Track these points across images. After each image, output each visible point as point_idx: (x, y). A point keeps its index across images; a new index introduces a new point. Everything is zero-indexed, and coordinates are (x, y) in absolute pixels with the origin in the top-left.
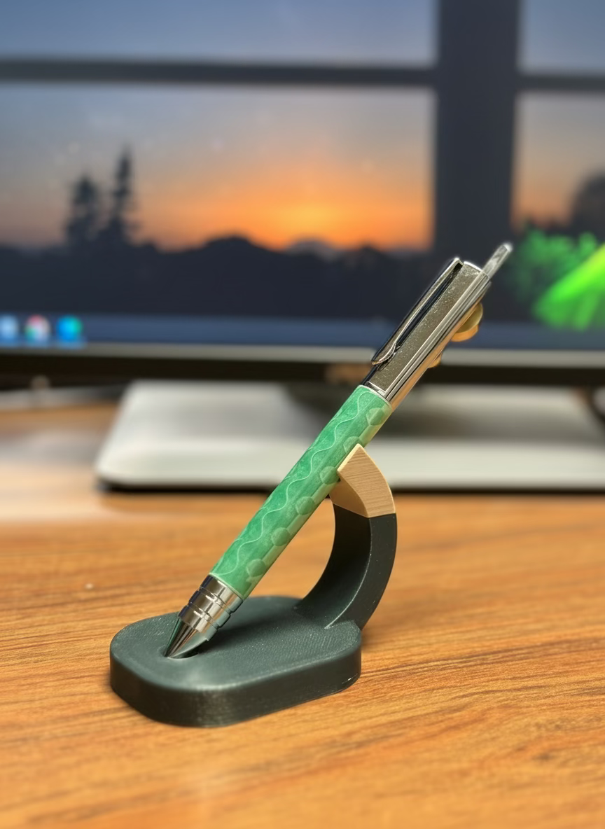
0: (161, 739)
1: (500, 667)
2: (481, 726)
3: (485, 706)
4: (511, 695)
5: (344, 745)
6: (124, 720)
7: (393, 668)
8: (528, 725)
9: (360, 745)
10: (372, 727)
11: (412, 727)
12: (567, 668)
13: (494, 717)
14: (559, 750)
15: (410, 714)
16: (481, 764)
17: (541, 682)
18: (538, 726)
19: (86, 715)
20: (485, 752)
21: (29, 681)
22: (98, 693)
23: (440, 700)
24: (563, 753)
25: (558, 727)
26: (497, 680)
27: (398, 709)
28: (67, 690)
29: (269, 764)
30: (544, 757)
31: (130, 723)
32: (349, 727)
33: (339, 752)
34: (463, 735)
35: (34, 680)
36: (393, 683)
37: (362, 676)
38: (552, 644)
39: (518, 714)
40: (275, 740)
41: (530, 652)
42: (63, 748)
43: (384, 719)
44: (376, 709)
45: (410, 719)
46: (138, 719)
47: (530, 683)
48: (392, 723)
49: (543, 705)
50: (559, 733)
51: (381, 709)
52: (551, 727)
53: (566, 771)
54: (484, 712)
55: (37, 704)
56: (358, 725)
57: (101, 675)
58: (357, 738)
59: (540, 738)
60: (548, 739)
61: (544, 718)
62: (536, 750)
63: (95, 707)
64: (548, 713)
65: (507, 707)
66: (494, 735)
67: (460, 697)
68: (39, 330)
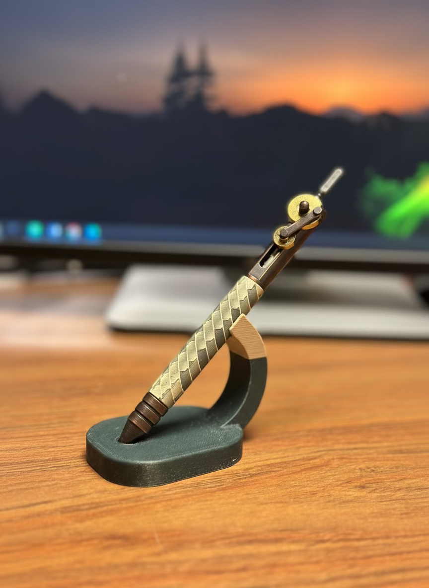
1: (340, 437)
2: (326, 468)
3: (330, 457)
4: (346, 452)
8: (355, 469)
9: (252, 476)
10: (261, 466)
11: (285, 467)
13: (335, 463)
14: (372, 483)
17: (365, 445)
18: (360, 469)
20: (327, 482)
21: (64, 436)
23: (304, 452)
24: (374, 485)
25: (372, 471)
26: (338, 443)
27: (277, 456)
30: (363, 487)
33: (240, 479)
35: (67, 436)
39: (350, 462)
43: (268, 462)
44: (264, 456)
45: (285, 462)
47: (360, 446)
48: (273, 464)
49: (365, 458)
50: (373, 473)
51: (268, 456)
52: (369, 470)
53: (375, 495)
54: (329, 461)
56: (253, 465)
58: (251, 472)
59: (362, 476)
60: (366, 476)
61: (365, 465)
62: (358, 483)
65: (343, 458)
66: (333, 474)
67: (315, 452)
68: (74, 233)
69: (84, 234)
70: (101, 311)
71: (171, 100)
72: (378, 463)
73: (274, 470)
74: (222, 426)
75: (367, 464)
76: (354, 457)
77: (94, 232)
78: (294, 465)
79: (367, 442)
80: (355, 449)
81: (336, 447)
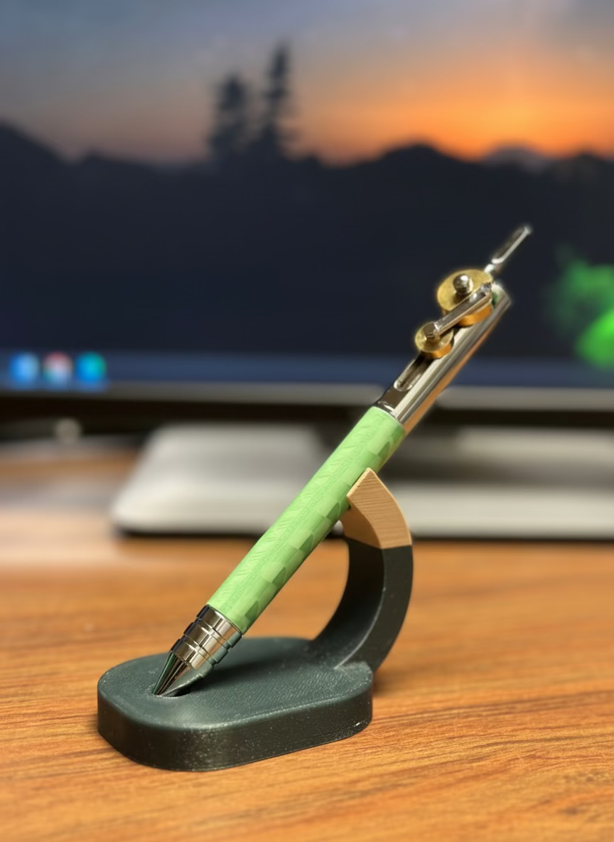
0: (145, 782)
1: (528, 718)
2: (502, 777)
3: (510, 756)
4: (539, 745)
5: (345, 793)
6: (107, 762)
7: (412, 715)
8: (556, 777)
9: (364, 793)
10: (381, 776)
11: (426, 777)
12: (604, 718)
13: (521, 766)
14: (590, 804)
15: (426, 762)
16: (500, 817)
17: (573, 732)
18: (567, 778)
19: (66, 755)
20: (507, 804)
22: (82, 734)
23: (457, 750)
24: (594, 807)
25: (590, 780)
26: (525, 729)
27: (412, 756)
28: (49, 731)
29: (260, 810)
30: (572, 811)
31: (112, 766)
32: (354, 775)
33: (341, 801)
34: (482, 785)
36: (408, 731)
37: (372, 722)
38: (588, 694)
39: (547, 765)
40: (270, 786)
41: (562, 702)
42: (37, 789)
43: (394, 768)
44: (387, 756)
45: (426, 767)
46: (122, 760)
47: (565, 733)
48: (403, 771)
49: (575, 756)
50: (591, 786)
51: (394, 756)
52: (583, 779)
53: (596, 826)
54: (507, 763)
55: (15, 744)
57: (86, 716)
58: (361, 786)
59: (568, 792)
60: (577, 792)
61: (574, 770)
62: (564, 804)
63: (78, 748)
64: (577, 765)
65: (533, 757)
66: (517, 787)
67: (482, 746)
68: (59, 370)
69: (76, 372)
70: (103, 504)
71: (222, 139)
72: (599, 766)
73: (405, 782)
74: (336, 668)
75: (579, 767)
76: (553, 755)
77: (93, 367)
78: (444, 771)
79: (577, 726)
80: (558, 739)
81: (523, 736)
